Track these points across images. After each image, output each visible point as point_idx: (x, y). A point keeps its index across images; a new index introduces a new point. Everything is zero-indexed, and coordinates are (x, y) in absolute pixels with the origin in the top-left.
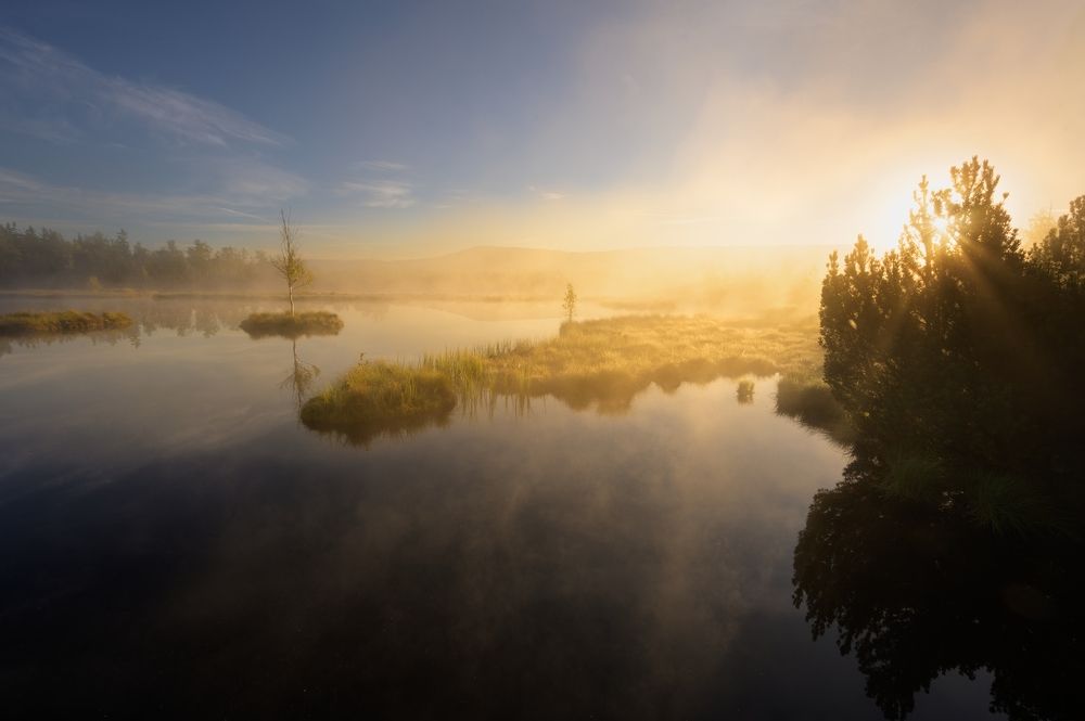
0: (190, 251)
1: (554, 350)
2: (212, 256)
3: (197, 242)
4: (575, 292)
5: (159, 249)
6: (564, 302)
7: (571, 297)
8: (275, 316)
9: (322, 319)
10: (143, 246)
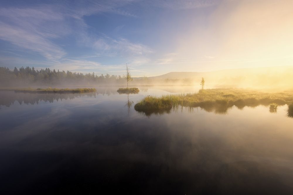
0: (106, 76)
1: (198, 96)
2: (110, 77)
3: (107, 74)
4: (204, 80)
5: (100, 76)
6: (201, 83)
7: (203, 81)
8: (124, 89)
9: (135, 89)
10: (97, 75)
